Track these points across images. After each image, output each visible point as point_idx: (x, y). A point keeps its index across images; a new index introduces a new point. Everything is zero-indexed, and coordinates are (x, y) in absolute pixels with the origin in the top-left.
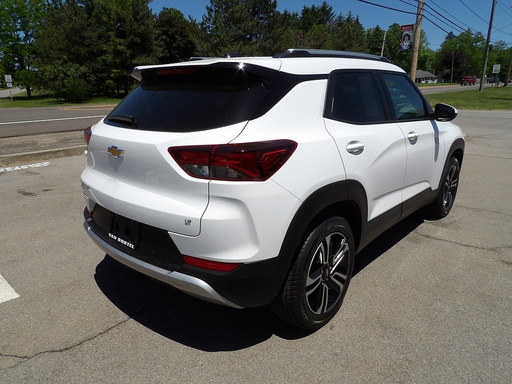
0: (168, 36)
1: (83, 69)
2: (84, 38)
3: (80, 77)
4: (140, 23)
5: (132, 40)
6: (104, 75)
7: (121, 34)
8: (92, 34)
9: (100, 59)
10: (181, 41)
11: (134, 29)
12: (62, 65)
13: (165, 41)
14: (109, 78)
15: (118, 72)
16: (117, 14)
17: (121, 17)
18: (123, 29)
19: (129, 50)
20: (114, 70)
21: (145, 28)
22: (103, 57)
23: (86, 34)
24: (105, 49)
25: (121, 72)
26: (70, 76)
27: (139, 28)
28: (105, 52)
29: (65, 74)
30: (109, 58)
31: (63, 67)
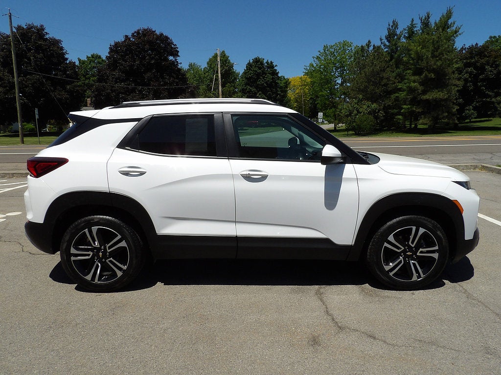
0: (476, 68)
1: (374, 106)
2: (382, 78)
3: (369, 113)
4: (437, 59)
5: (426, 76)
6: (395, 111)
7: (418, 72)
8: (390, 74)
9: (393, 96)
10: (491, 71)
11: (431, 66)
12: (357, 104)
13: (471, 73)
14: (399, 113)
15: (408, 108)
16: (417, 53)
17: (420, 55)
18: (420, 67)
19: (421, 87)
20: (405, 106)
21: (441, 63)
22: (397, 95)
23: (385, 75)
24: (400, 87)
25: (411, 108)
26: (361, 112)
27: (435, 63)
28: (400, 90)
29: (358, 111)
30: (402, 95)
31: (358, 105)
